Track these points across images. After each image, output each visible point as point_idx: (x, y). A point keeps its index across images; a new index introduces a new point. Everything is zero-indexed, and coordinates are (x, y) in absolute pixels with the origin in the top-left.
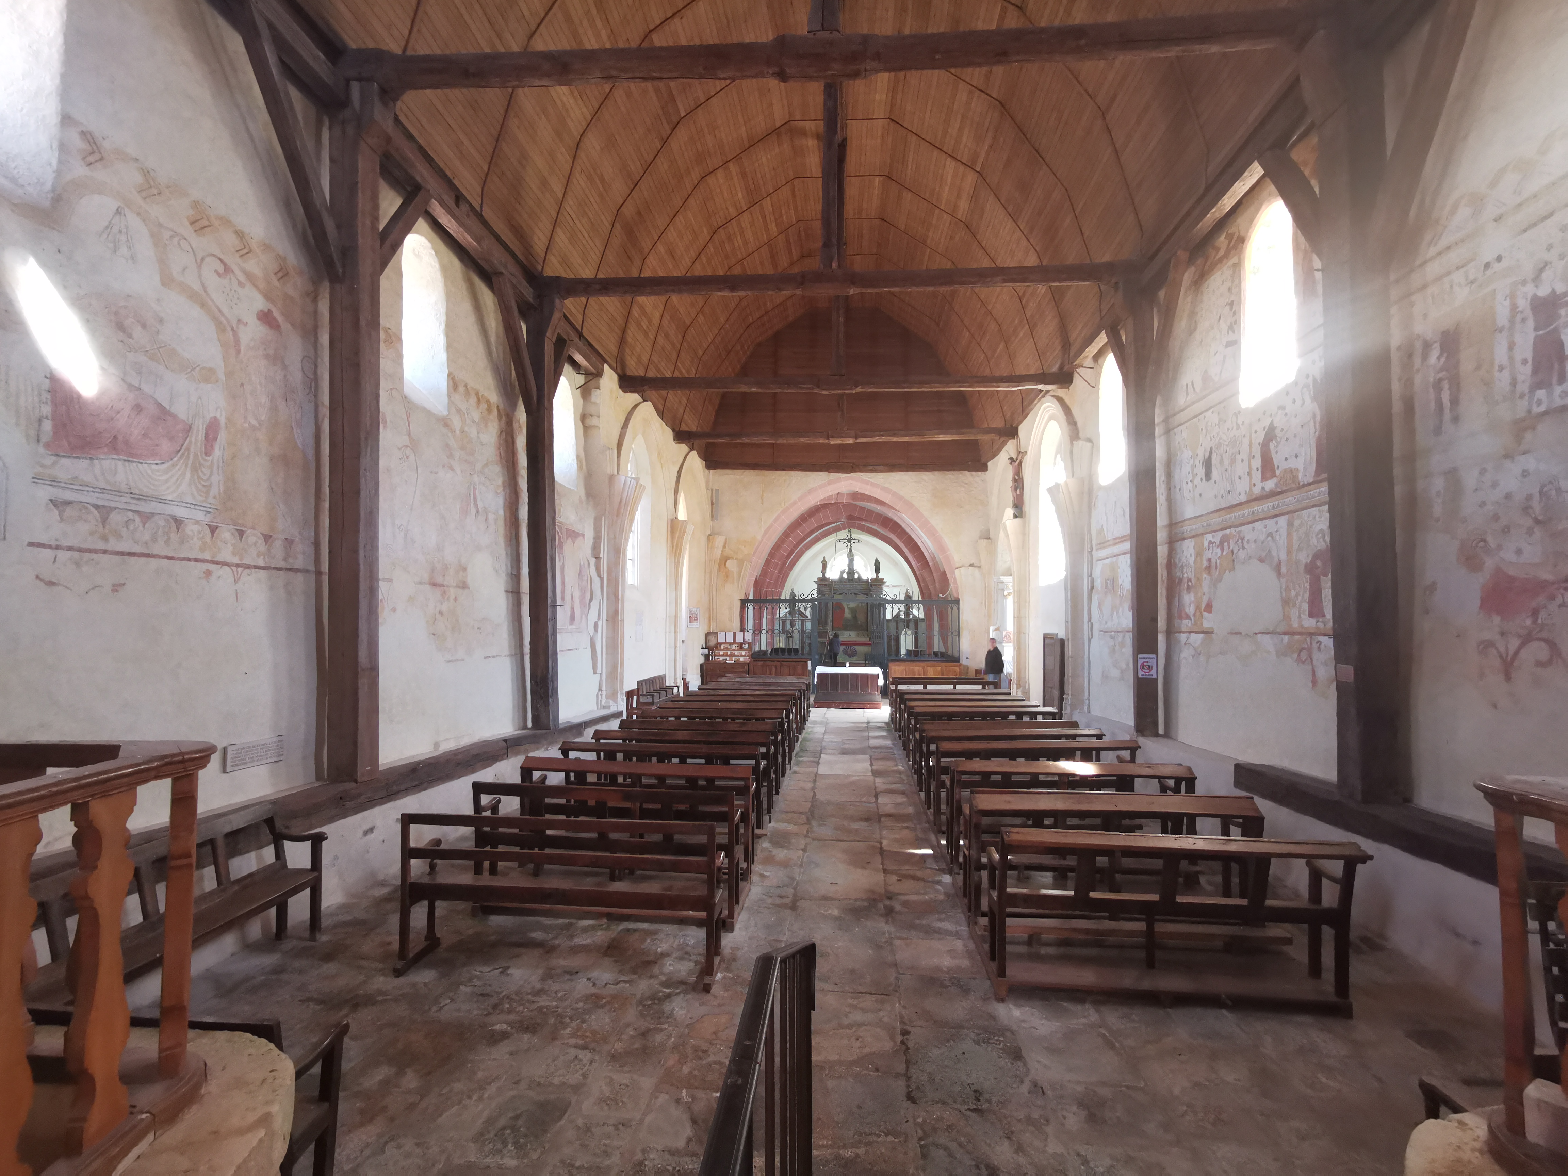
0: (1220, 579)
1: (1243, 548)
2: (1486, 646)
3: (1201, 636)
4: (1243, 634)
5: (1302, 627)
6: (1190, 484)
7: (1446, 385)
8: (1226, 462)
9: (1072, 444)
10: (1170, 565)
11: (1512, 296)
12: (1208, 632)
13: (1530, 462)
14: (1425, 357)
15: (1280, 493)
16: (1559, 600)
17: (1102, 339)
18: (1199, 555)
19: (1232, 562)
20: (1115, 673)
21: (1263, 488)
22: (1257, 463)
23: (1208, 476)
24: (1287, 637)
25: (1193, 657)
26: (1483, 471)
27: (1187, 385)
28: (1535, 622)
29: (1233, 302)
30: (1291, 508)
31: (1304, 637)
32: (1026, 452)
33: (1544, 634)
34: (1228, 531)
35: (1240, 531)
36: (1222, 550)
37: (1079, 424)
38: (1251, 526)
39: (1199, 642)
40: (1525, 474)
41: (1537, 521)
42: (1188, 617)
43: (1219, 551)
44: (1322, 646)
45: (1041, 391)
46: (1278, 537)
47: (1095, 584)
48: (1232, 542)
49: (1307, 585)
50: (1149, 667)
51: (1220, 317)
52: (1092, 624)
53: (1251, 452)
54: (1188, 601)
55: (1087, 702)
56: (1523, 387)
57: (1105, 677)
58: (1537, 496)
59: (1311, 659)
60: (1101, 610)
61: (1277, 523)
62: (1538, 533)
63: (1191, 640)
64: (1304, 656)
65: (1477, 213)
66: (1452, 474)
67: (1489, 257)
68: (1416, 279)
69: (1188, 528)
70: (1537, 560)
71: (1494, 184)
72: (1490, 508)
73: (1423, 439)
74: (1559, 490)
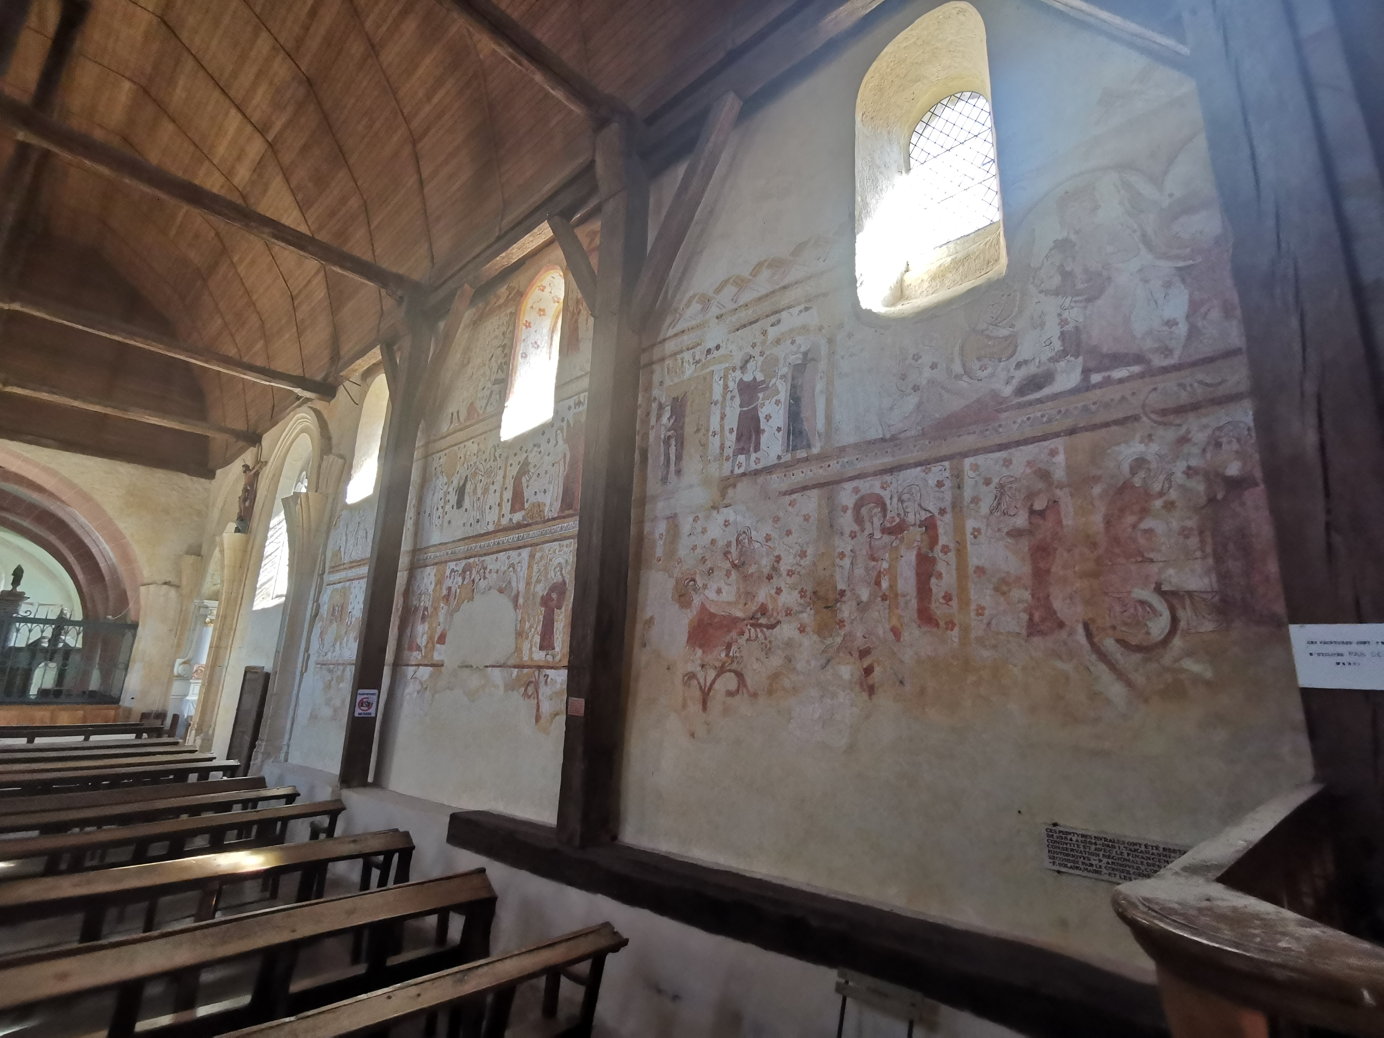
0: (457, 609)
1: (485, 578)
2: (692, 676)
3: (429, 669)
4: (474, 667)
5: (532, 659)
6: (440, 510)
7: (673, 442)
8: (479, 491)
9: (321, 457)
10: (407, 593)
11: (725, 377)
12: (438, 665)
13: (729, 514)
14: (659, 417)
15: (526, 526)
16: (746, 635)
17: (376, 355)
18: (439, 583)
19: (471, 592)
20: (327, 712)
21: (511, 520)
22: (508, 495)
23: (459, 504)
24: (516, 670)
25: (418, 692)
26: (696, 519)
27: (452, 414)
28: (727, 655)
29: (505, 344)
30: (535, 541)
31: (533, 669)
32: (266, 462)
33: (734, 666)
34: (471, 560)
35: (483, 561)
36: (464, 579)
37: (334, 441)
38: (494, 556)
39: (426, 677)
40: (726, 524)
41: (734, 566)
42: (419, 648)
43: (460, 580)
44: (549, 679)
45: (298, 397)
46: (519, 570)
47: (321, 611)
48: (474, 572)
49: (541, 618)
50: (369, 703)
51: (492, 356)
52: (309, 656)
53: (504, 484)
54: (421, 631)
55: (285, 748)
56: (729, 452)
57: (314, 717)
59: (537, 693)
60: (322, 640)
61: (519, 555)
62: (734, 575)
63: (418, 675)
64: (531, 690)
65: (705, 309)
66: (673, 519)
67: (711, 345)
68: (657, 353)
69: (431, 555)
70: (732, 598)
71: (718, 291)
72: (699, 551)
73: (653, 486)
74: (750, 539)
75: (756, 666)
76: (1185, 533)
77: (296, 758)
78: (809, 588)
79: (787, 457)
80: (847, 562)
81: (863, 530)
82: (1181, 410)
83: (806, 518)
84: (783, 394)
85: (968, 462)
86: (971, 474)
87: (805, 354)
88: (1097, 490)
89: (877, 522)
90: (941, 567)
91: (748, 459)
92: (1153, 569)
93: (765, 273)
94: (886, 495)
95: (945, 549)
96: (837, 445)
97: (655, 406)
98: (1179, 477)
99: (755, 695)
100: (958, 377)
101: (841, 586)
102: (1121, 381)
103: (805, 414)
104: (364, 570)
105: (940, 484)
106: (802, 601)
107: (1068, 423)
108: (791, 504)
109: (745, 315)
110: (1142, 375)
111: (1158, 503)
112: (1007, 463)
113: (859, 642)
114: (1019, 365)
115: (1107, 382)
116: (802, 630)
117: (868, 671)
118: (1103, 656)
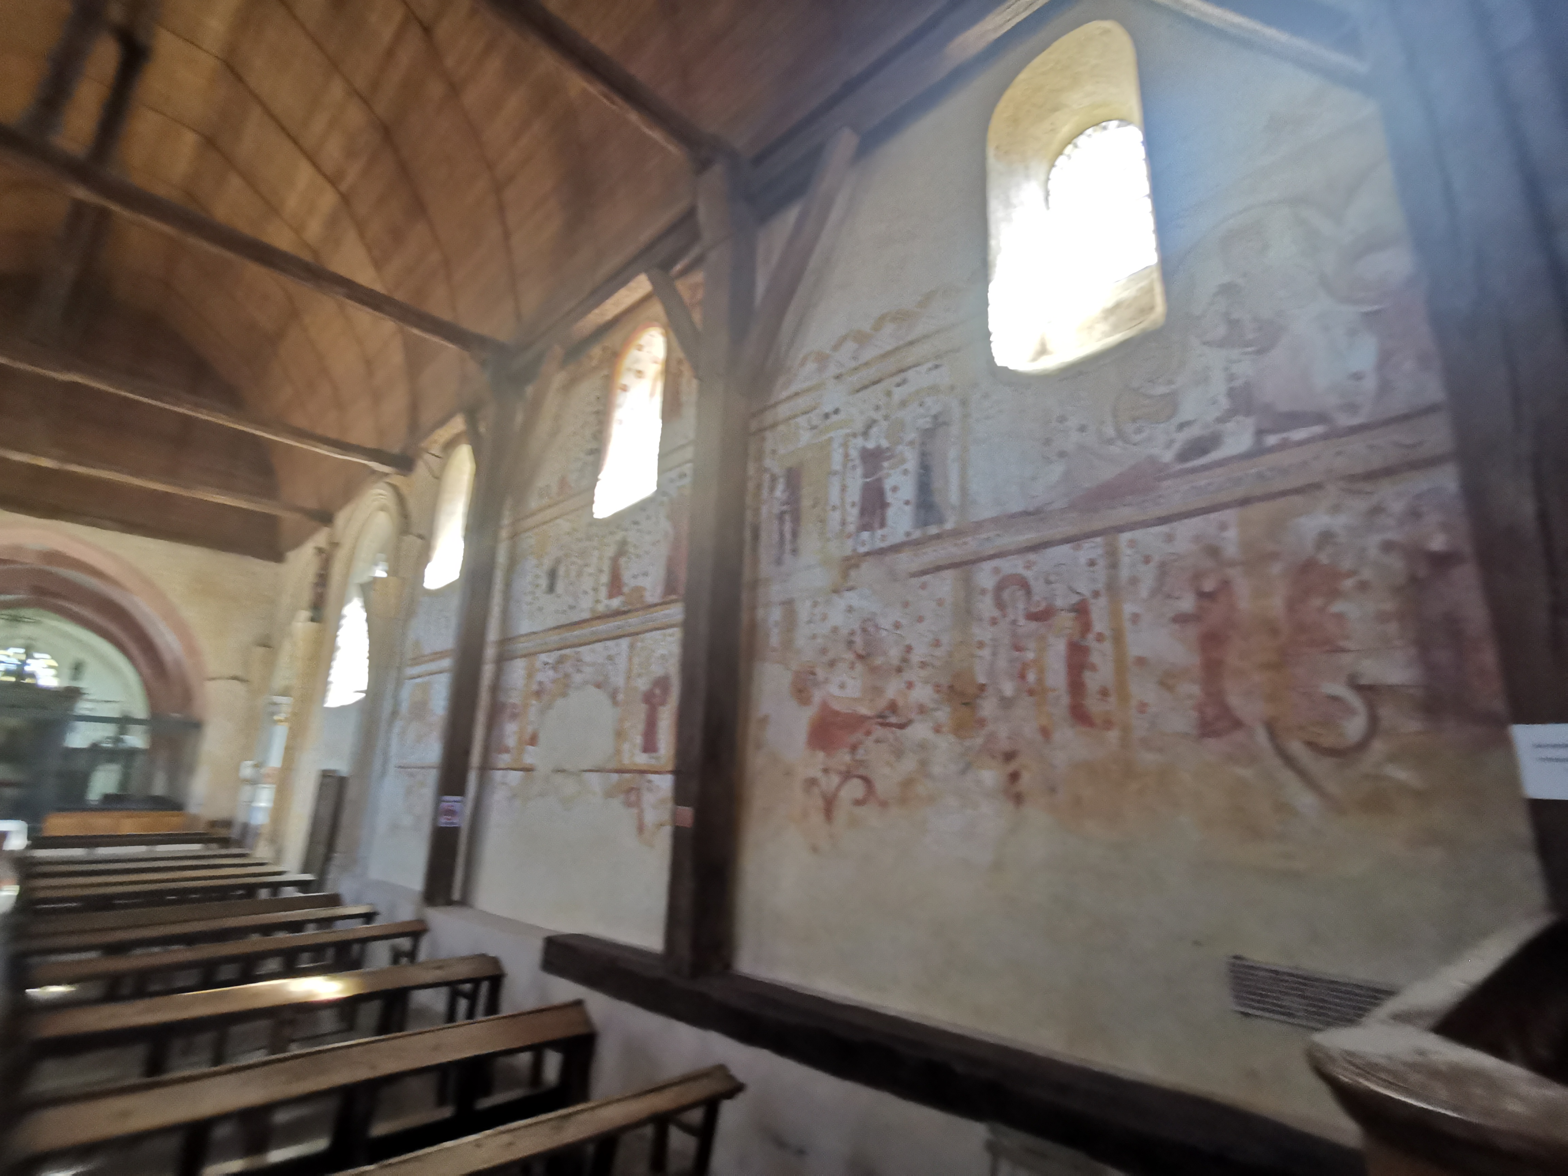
0: (549, 706)
1: (580, 671)
2: (812, 782)
3: (519, 774)
4: (569, 771)
5: (633, 763)
6: (530, 595)
7: (787, 517)
8: (573, 574)
9: (400, 538)
10: (496, 688)
11: (845, 445)
12: (528, 770)
13: (852, 598)
14: (772, 489)
15: (625, 613)
17: (458, 424)
18: (530, 675)
19: (564, 687)
20: (407, 821)
22: (605, 578)
23: (551, 589)
24: (616, 775)
25: (507, 800)
26: (815, 604)
27: (541, 489)
28: (853, 758)
29: (600, 411)
30: (635, 630)
31: (635, 774)
33: (862, 771)
34: (565, 652)
35: (578, 652)
36: (556, 672)
37: (414, 519)
38: (591, 647)
39: (516, 782)
40: (850, 609)
41: (860, 657)
42: (507, 750)
43: (552, 673)
44: (653, 785)
45: (373, 471)
46: (617, 662)
47: (400, 707)
48: (568, 664)
50: (453, 812)
51: (585, 424)
52: (387, 758)
53: (600, 566)
54: (511, 732)
55: (363, 861)
56: (851, 528)
57: (394, 826)
59: (640, 801)
60: (403, 741)
61: (618, 645)
62: (859, 667)
63: (507, 780)
64: (632, 797)
65: (821, 369)
66: (789, 605)
67: (828, 409)
68: (769, 418)
69: (521, 646)
70: (857, 695)
71: (836, 348)
72: (819, 640)
73: (766, 568)
74: (877, 627)
75: (887, 771)
76: (1382, 617)
77: (375, 872)
78: (945, 681)
79: (917, 534)
80: (986, 653)
81: (1004, 616)
82: (1371, 476)
83: (940, 603)
84: (911, 462)
85: (1125, 537)
86: (1129, 551)
87: (935, 417)
88: (1276, 569)
89: (1021, 606)
90: (1095, 658)
91: (872, 537)
92: (1346, 659)
93: (889, 328)
94: (1028, 574)
95: (1100, 638)
96: (975, 520)
97: (767, 477)
98: (1373, 552)
99: (884, 804)
100: (1110, 442)
101: (982, 679)
102: (1301, 443)
103: (937, 484)
104: (446, 663)
105: (1092, 563)
106: (936, 696)
107: (1240, 492)
108: (923, 586)
109: (867, 375)
110: (1325, 437)
111: (1348, 583)
112: (1169, 538)
113: (1004, 745)
114: (1181, 426)
115: (1284, 446)
116: (937, 730)
117: (1014, 777)
118: (1289, 761)
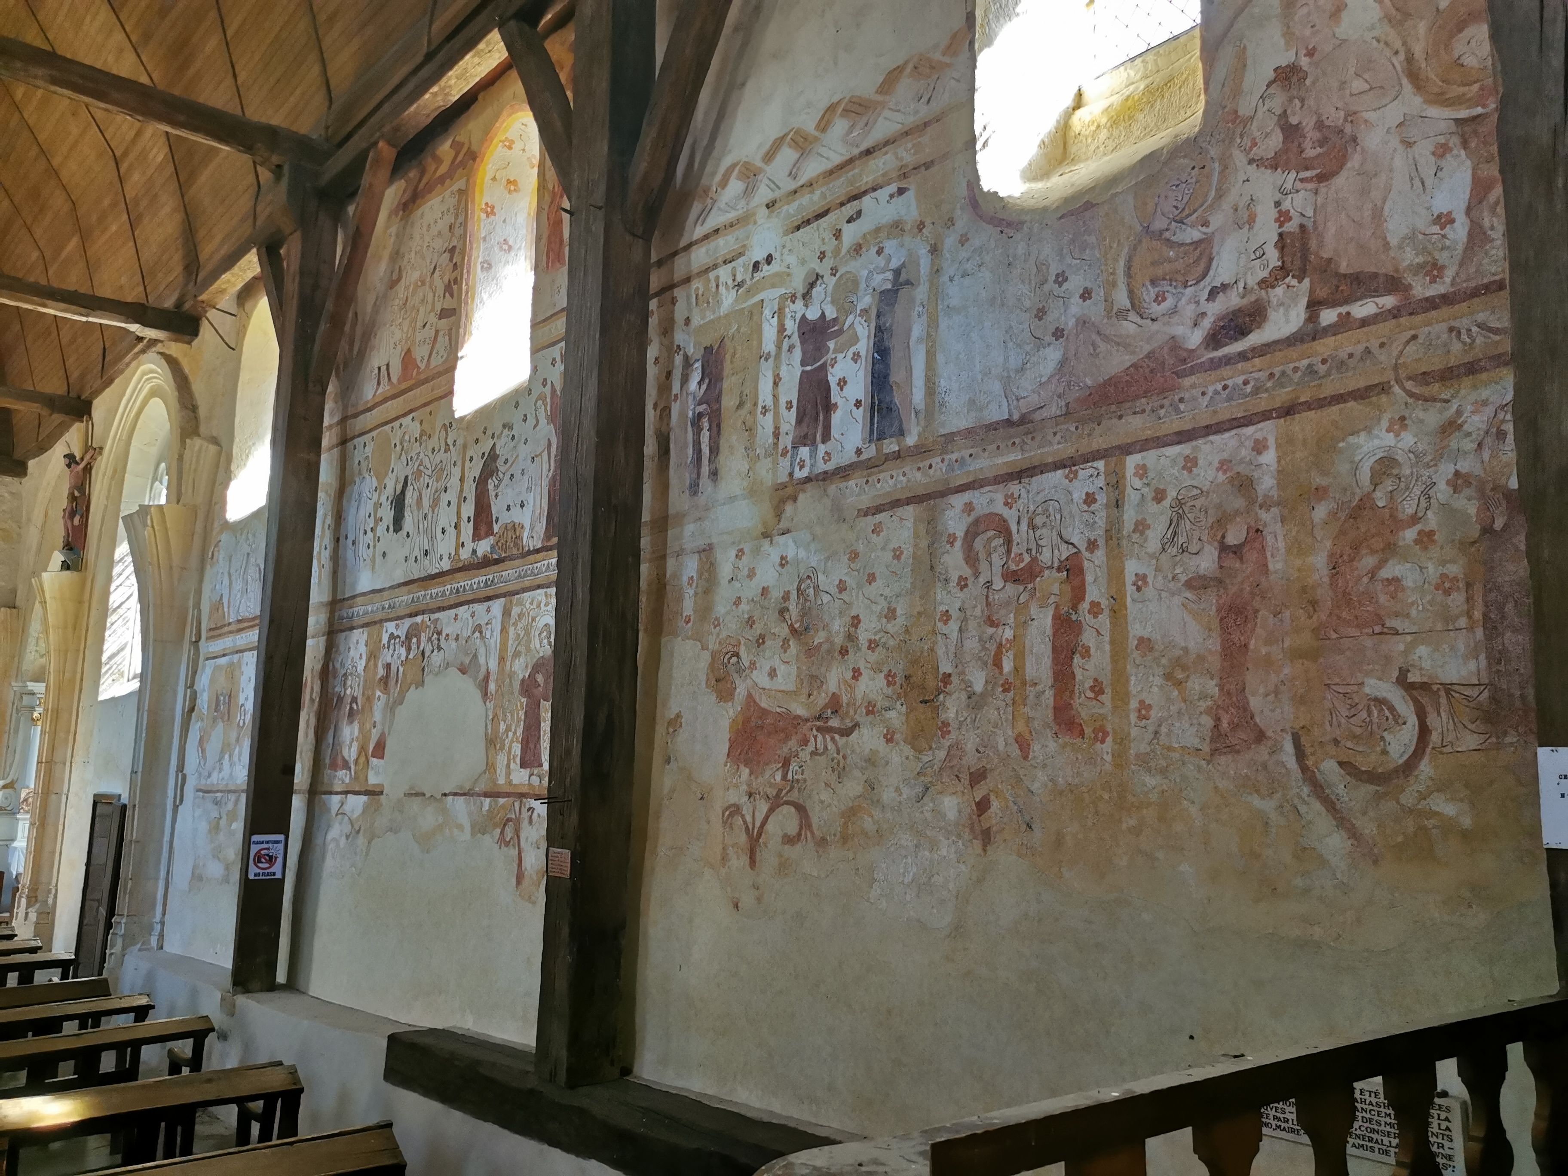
0: (400, 701)
1: (440, 648)
2: (735, 810)
3: (364, 798)
4: (428, 795)
5: (510, 783)
6: (370, 534)
7: (706, 424)
8: (426, 503)
9: (183, 443)
10: (326, 673)
11: (780, 313)
12: (374, 793)
13: (787, 546)
14: (685, 380)
15: (497, 562)
16: (811, 747)
17: (251, 265)
18: (373, 656)
19: (420, 671)
20: (215, 869)
21: (474, 552)
22: (468, 510)
23: (398, 524)
24: (488, 800)
25: (347, 837)
26: (740, 554)
27: (379, 368)
28: (784, 777)
29: (454, 247)
30: (511, 587)
31: (511, 799)
32: (101, 448)
33: (794, 796)
34: (419, 619)
35: (437, 620)
36: (409, 650)
37: (202, 412)
38: (453, 612)
39: (359, 811)
40: (783, 562)
42: (346, 766)
43: (403, 651)
44: (535, 815)
45: (140, 339)
46: (488, 636)
47: (198, 701)
48: (424, 638)
49: (522, 714)
50: (271, 857)
51: (435, 268)
52: (184, 778)
53: (461, 491)
55: (158, 927)
56: (786, 441)
57: (197, 878)
58: (794, 594)
59: (518, 837)
60: (203, 751)
61: (488, 610)
62: (794, 647)
63: (347, 808)
64: (509, 833)
65: (749, 192)
66: (707, 552)
67: (759, 255)
68: (680, 267)
69: (361, 610)
70: (791, 687)
71: (769, 157)
72: (744, 607)
73: (678, 499)
74: (817, 588)
75: (825, 796)
76: (1445, 585)
77: (173, 946)
78: (899, 670)
79: (870, 452)
80: (953, 628)
81: (977, 575)
82: (1447, 375)
83: (897, 555)
84: (864, 345)
85: (1132, 461)
86: (1137, 483)
87: (897, 272)
88: (1321, 512)
89: (997, 560)
90: (1088, 638)
91: (813, 454)
92: (1398, 645)
93: (840, 126)
94: (1010, 515)
95: (1095, 609)
96: (943, 431)
97: (678, 359)
98: (1442, 491)
99: (822, 842)
100: (1122, 315)
101: (946, 667)
102: (1365, 322)
103: (896, 376)
104: (253, 636)
105: (1090, 499)
106: (889, 691)
107: (1282, 396)
108: (877, 530)
109: (810, 202)
110: (1395, 313)
111: (1410, 535)
112: (1190, 464)
113: (971, 760)
114: (1213, 293)
115: (1345, 323)
116: (889, 739)
117: (983, 806)
118: (1318, 788)
